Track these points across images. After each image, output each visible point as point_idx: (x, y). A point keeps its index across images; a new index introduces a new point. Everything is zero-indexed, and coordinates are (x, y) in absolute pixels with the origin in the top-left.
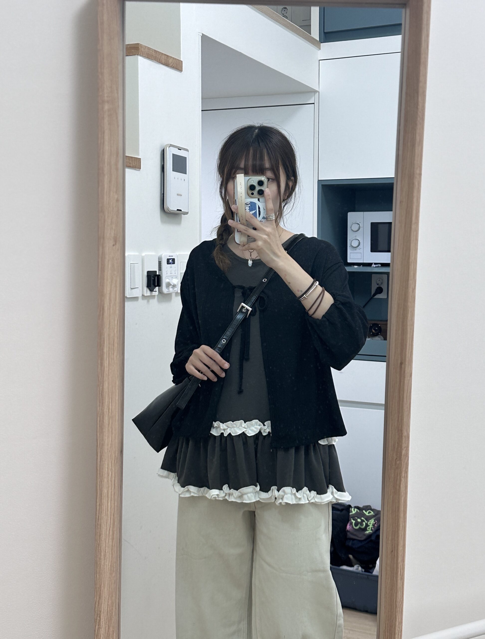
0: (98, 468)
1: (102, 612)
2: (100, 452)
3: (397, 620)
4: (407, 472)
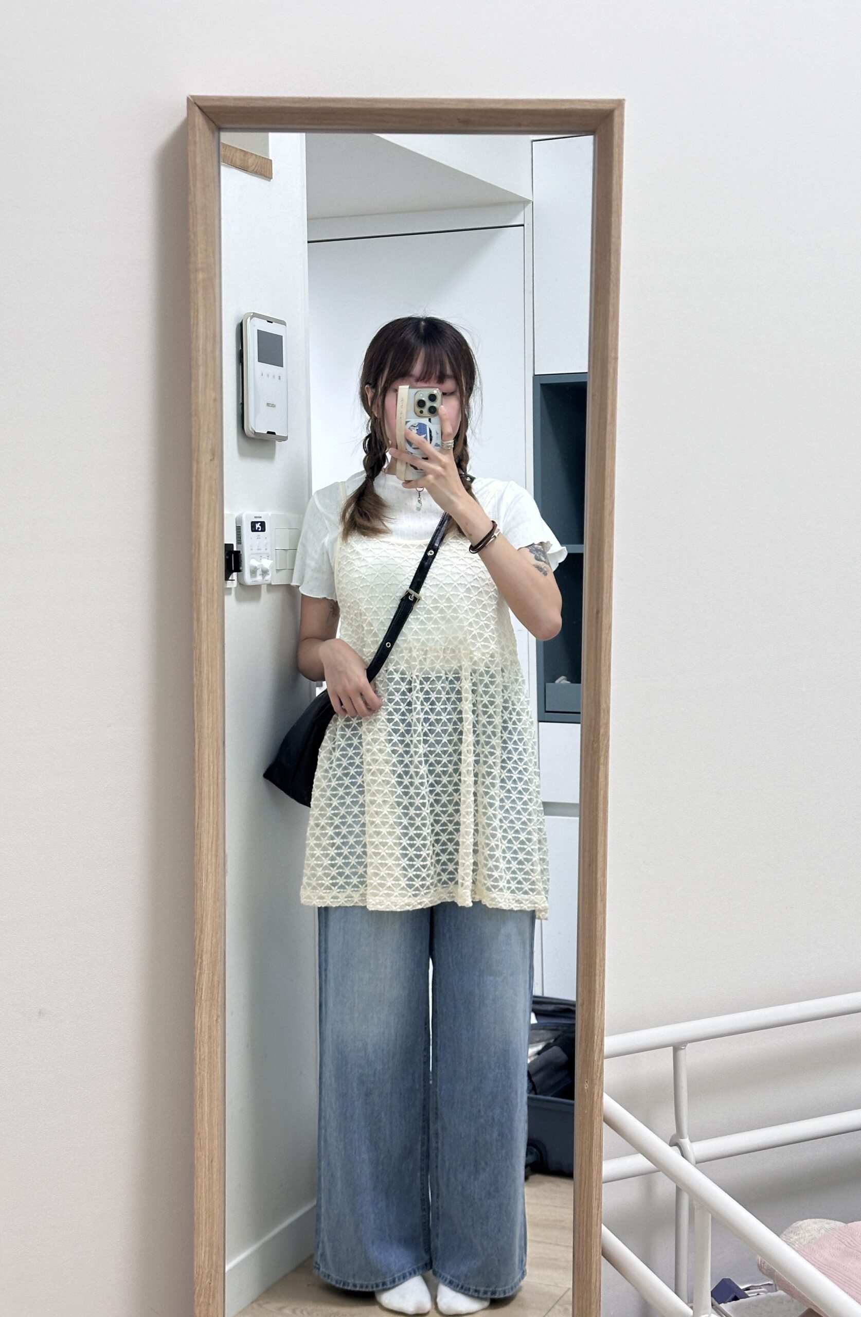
0: (197, 759)
1: (204, 952)
2: (199, 738)
3: (598, 954)
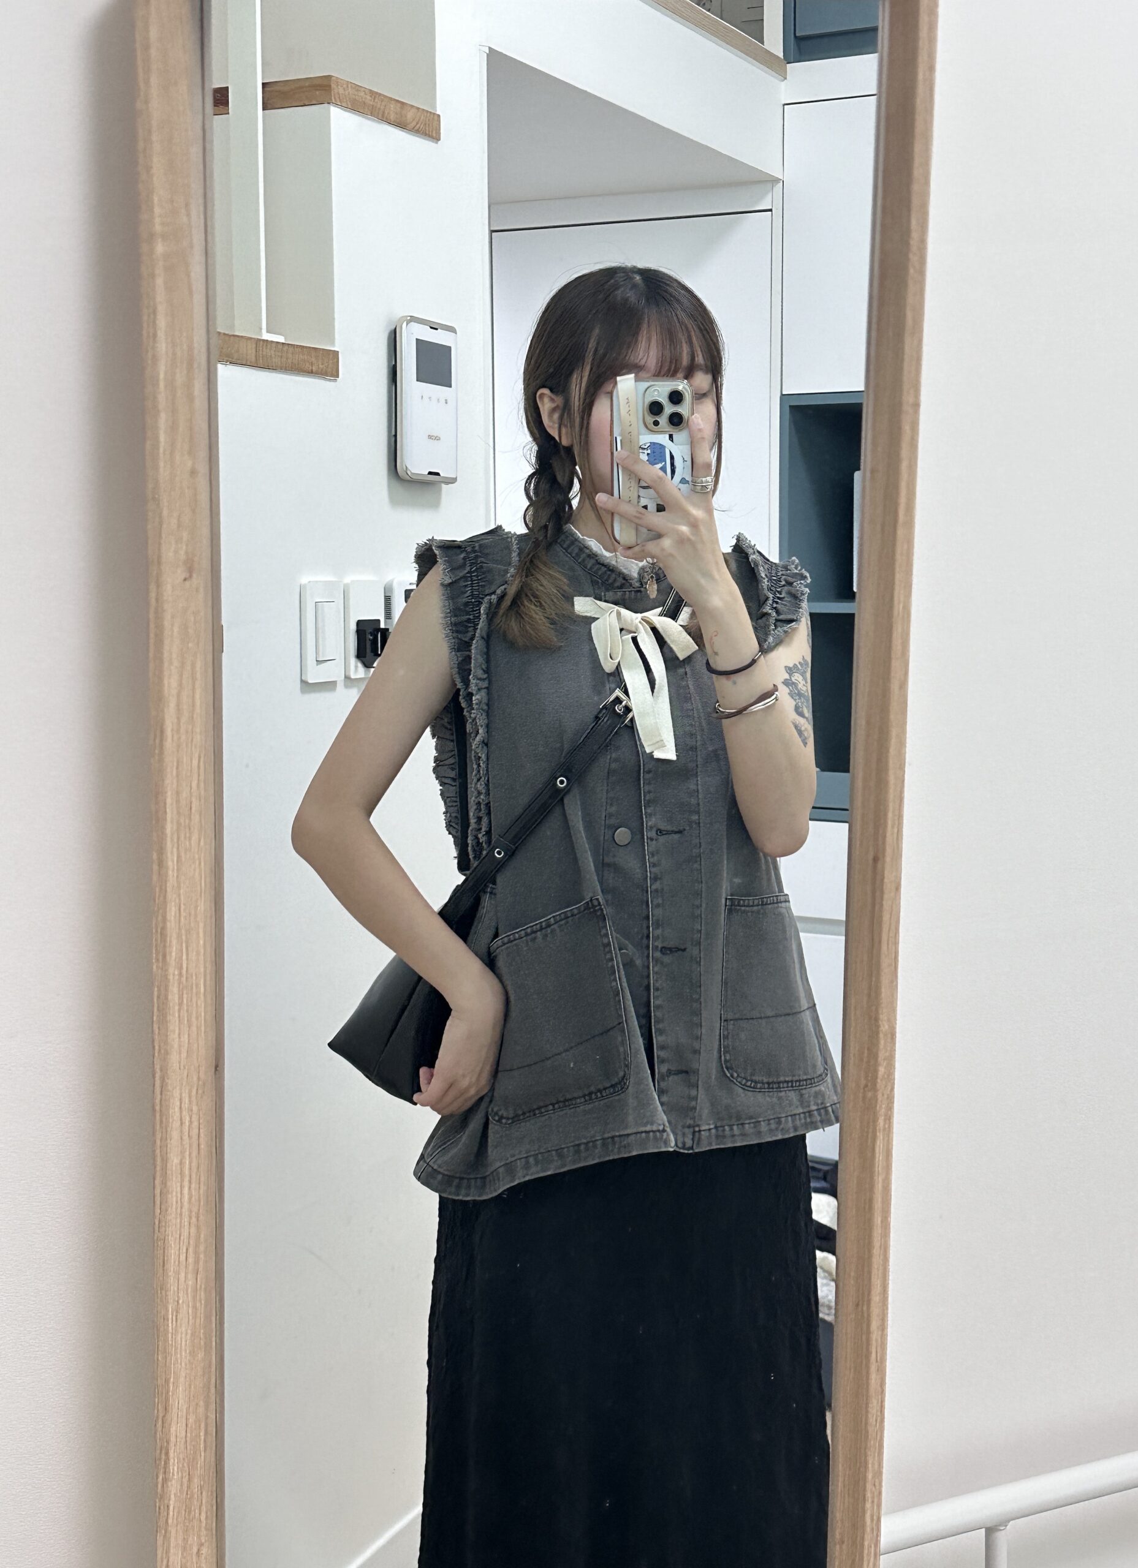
0: (158, 1108)
1: (172, 1445)
2: (161, 1070)
4: (889, 1118)
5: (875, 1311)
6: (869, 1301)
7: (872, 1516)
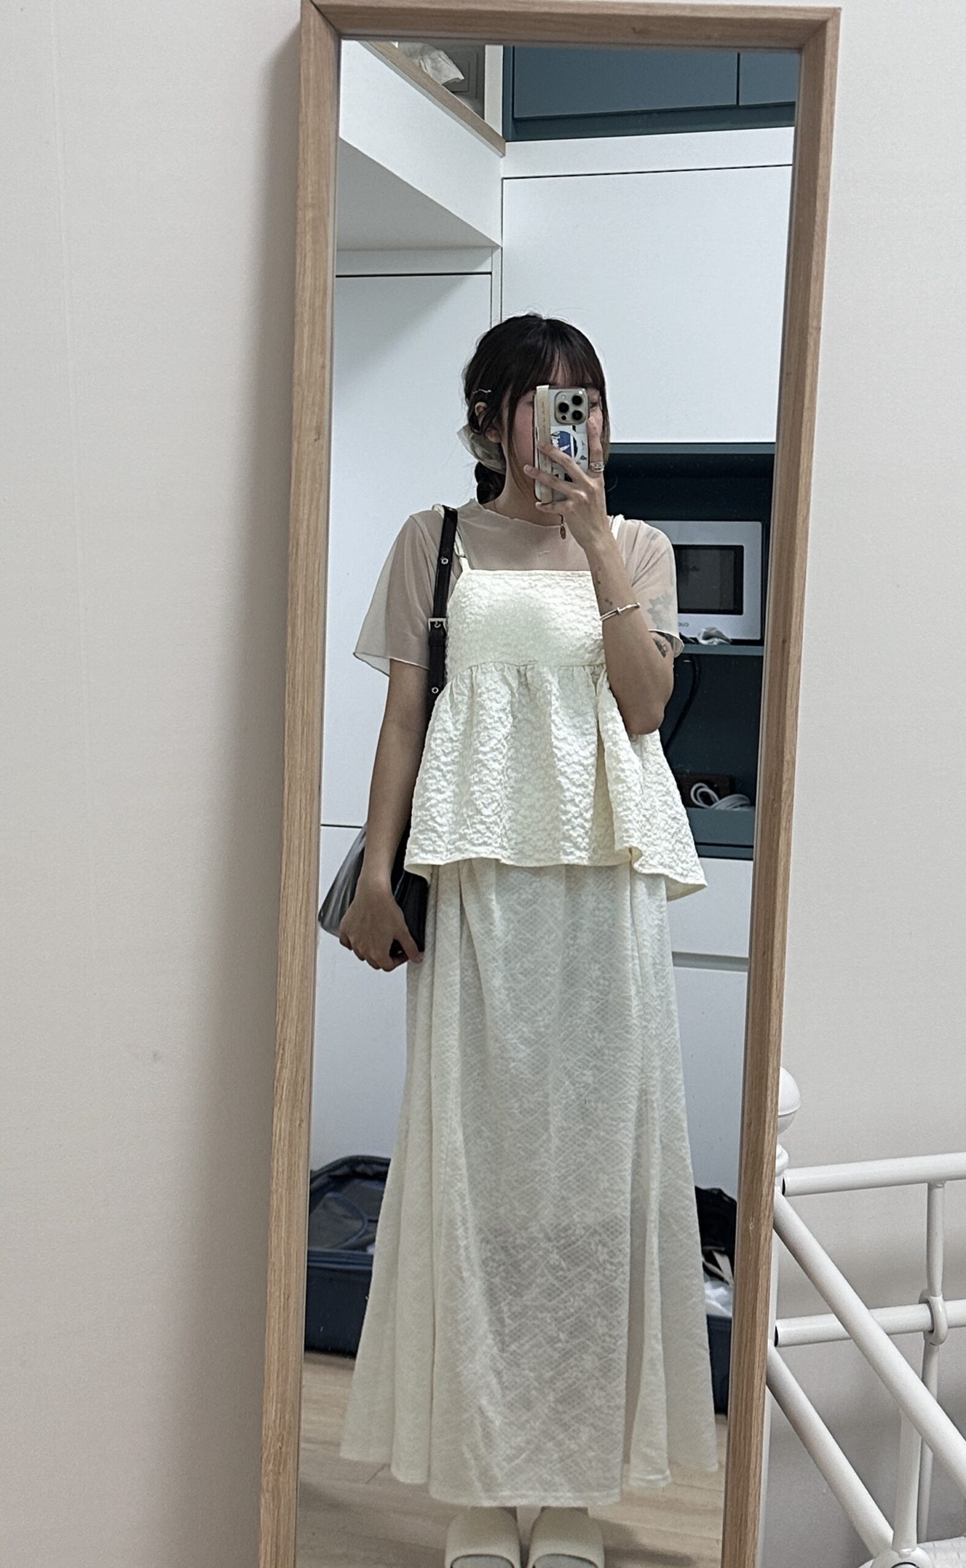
1: (287, 1041)
2: (288, 779)
4: (789, 821)
5: (777, 954)
6: (773, 947)
7: (772, 1100)
